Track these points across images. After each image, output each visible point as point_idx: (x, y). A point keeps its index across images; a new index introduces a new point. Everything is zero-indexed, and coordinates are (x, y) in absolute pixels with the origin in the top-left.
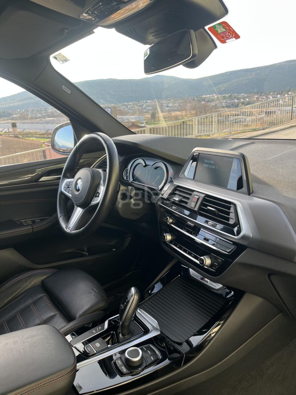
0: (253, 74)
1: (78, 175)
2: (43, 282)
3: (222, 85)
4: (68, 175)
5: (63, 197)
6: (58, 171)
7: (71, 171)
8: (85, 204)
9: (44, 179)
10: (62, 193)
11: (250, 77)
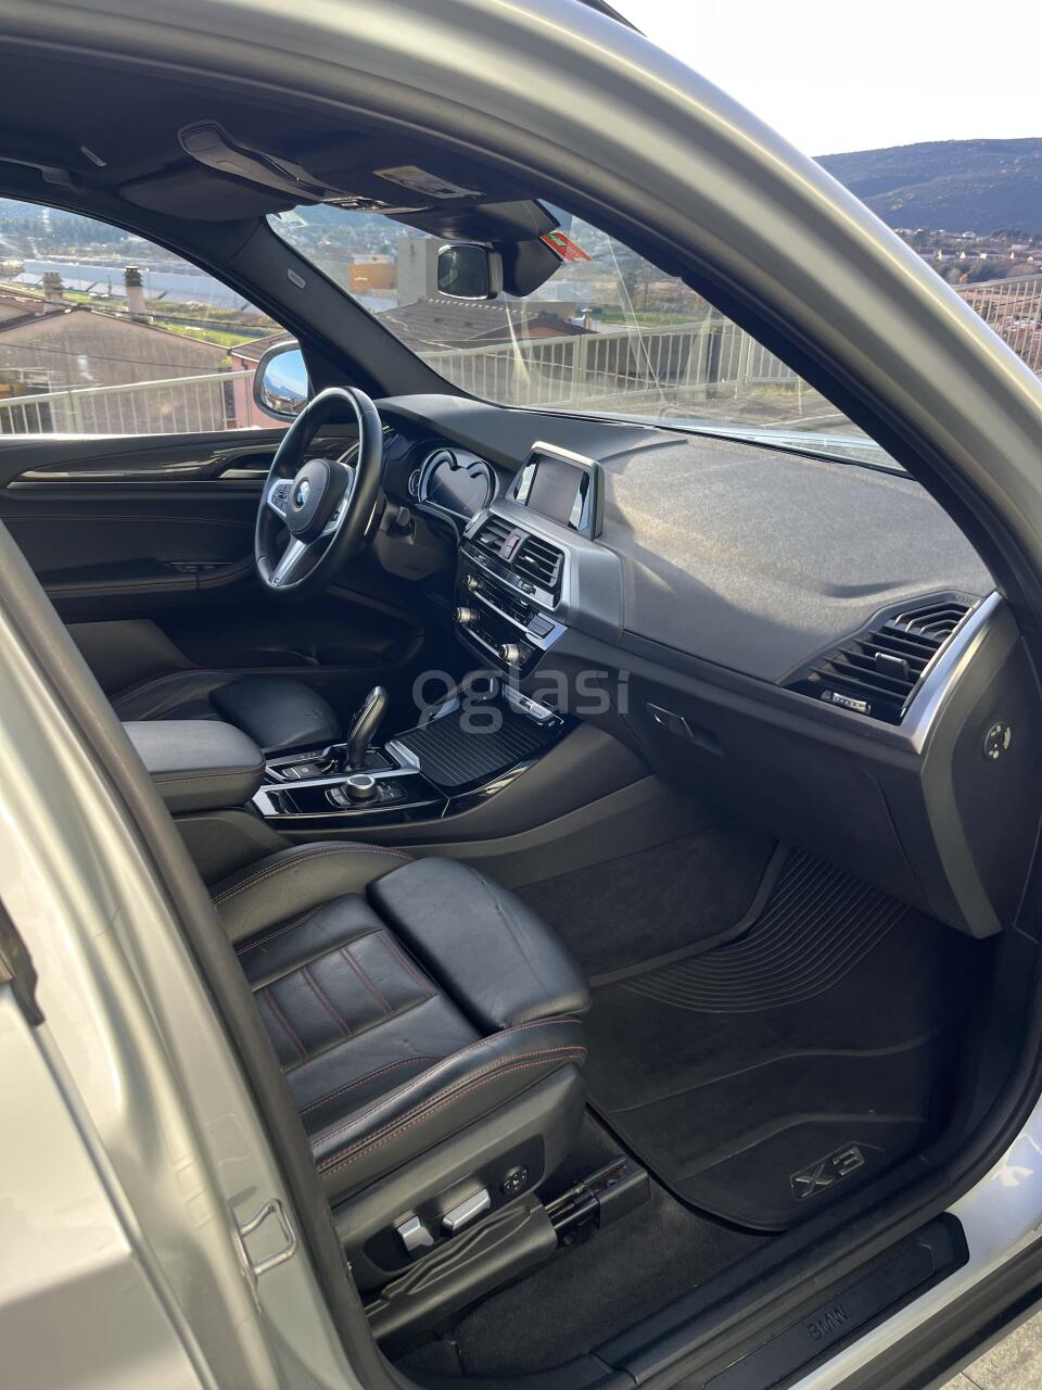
0: (1016, 161)
1: (302, 474)
2: (212, 694)
3: (897, 191)
4: (284, 470)
5: (269, 516)
6: (263, 459)
7: (290, 464)
8: (311, 535)
9: (231, 473)
10: (267, 507)
11: (1004, 171)
